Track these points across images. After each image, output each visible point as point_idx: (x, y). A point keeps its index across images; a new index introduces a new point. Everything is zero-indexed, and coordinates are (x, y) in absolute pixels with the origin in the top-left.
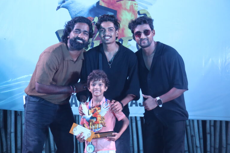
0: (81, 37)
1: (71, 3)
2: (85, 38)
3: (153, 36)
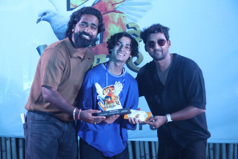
0: (88, 31)
1: (53, 16)
2: (92, 33)
3: (169, 47)
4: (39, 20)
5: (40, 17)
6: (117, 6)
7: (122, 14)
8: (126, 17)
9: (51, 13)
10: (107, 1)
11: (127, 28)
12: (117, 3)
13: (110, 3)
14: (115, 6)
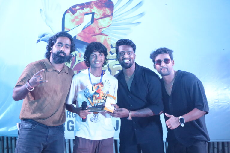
4: (39, 41)
5: (40, 38)
6: (103, 30)
7: (107, 36)
8: (110, 39)
9: (48, 35)
10: (95, 26)
11: (111, 48)
12: (103, 28)
13: (97, 28)
14: (101, 30)
